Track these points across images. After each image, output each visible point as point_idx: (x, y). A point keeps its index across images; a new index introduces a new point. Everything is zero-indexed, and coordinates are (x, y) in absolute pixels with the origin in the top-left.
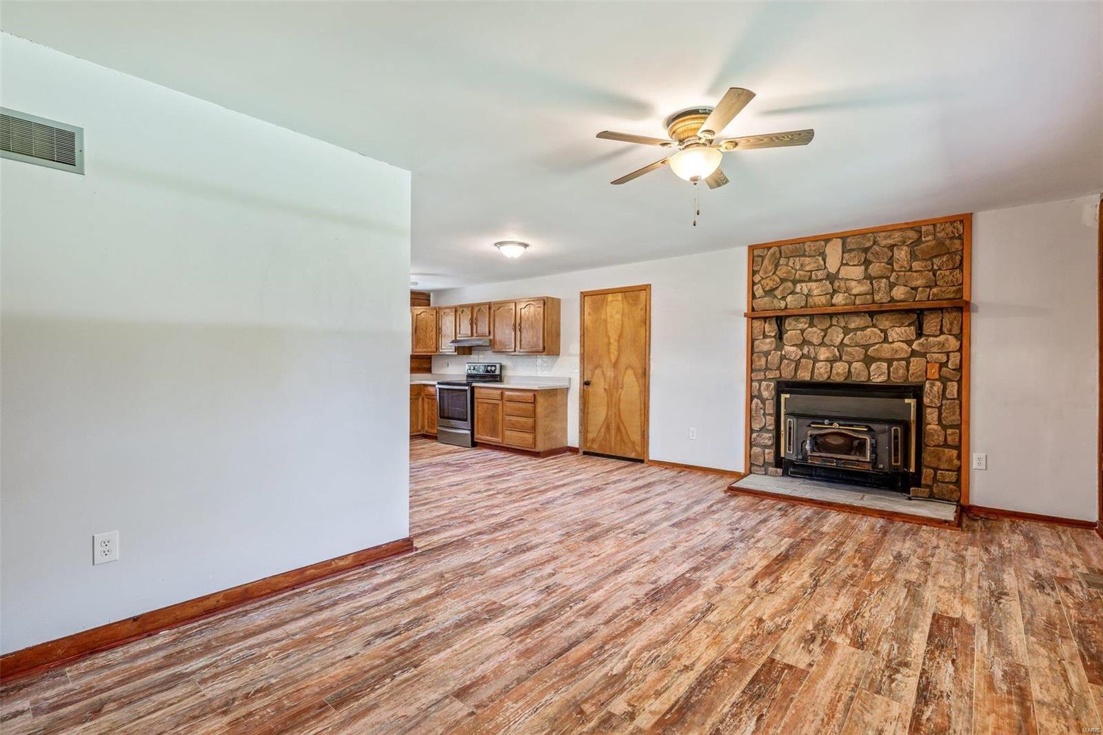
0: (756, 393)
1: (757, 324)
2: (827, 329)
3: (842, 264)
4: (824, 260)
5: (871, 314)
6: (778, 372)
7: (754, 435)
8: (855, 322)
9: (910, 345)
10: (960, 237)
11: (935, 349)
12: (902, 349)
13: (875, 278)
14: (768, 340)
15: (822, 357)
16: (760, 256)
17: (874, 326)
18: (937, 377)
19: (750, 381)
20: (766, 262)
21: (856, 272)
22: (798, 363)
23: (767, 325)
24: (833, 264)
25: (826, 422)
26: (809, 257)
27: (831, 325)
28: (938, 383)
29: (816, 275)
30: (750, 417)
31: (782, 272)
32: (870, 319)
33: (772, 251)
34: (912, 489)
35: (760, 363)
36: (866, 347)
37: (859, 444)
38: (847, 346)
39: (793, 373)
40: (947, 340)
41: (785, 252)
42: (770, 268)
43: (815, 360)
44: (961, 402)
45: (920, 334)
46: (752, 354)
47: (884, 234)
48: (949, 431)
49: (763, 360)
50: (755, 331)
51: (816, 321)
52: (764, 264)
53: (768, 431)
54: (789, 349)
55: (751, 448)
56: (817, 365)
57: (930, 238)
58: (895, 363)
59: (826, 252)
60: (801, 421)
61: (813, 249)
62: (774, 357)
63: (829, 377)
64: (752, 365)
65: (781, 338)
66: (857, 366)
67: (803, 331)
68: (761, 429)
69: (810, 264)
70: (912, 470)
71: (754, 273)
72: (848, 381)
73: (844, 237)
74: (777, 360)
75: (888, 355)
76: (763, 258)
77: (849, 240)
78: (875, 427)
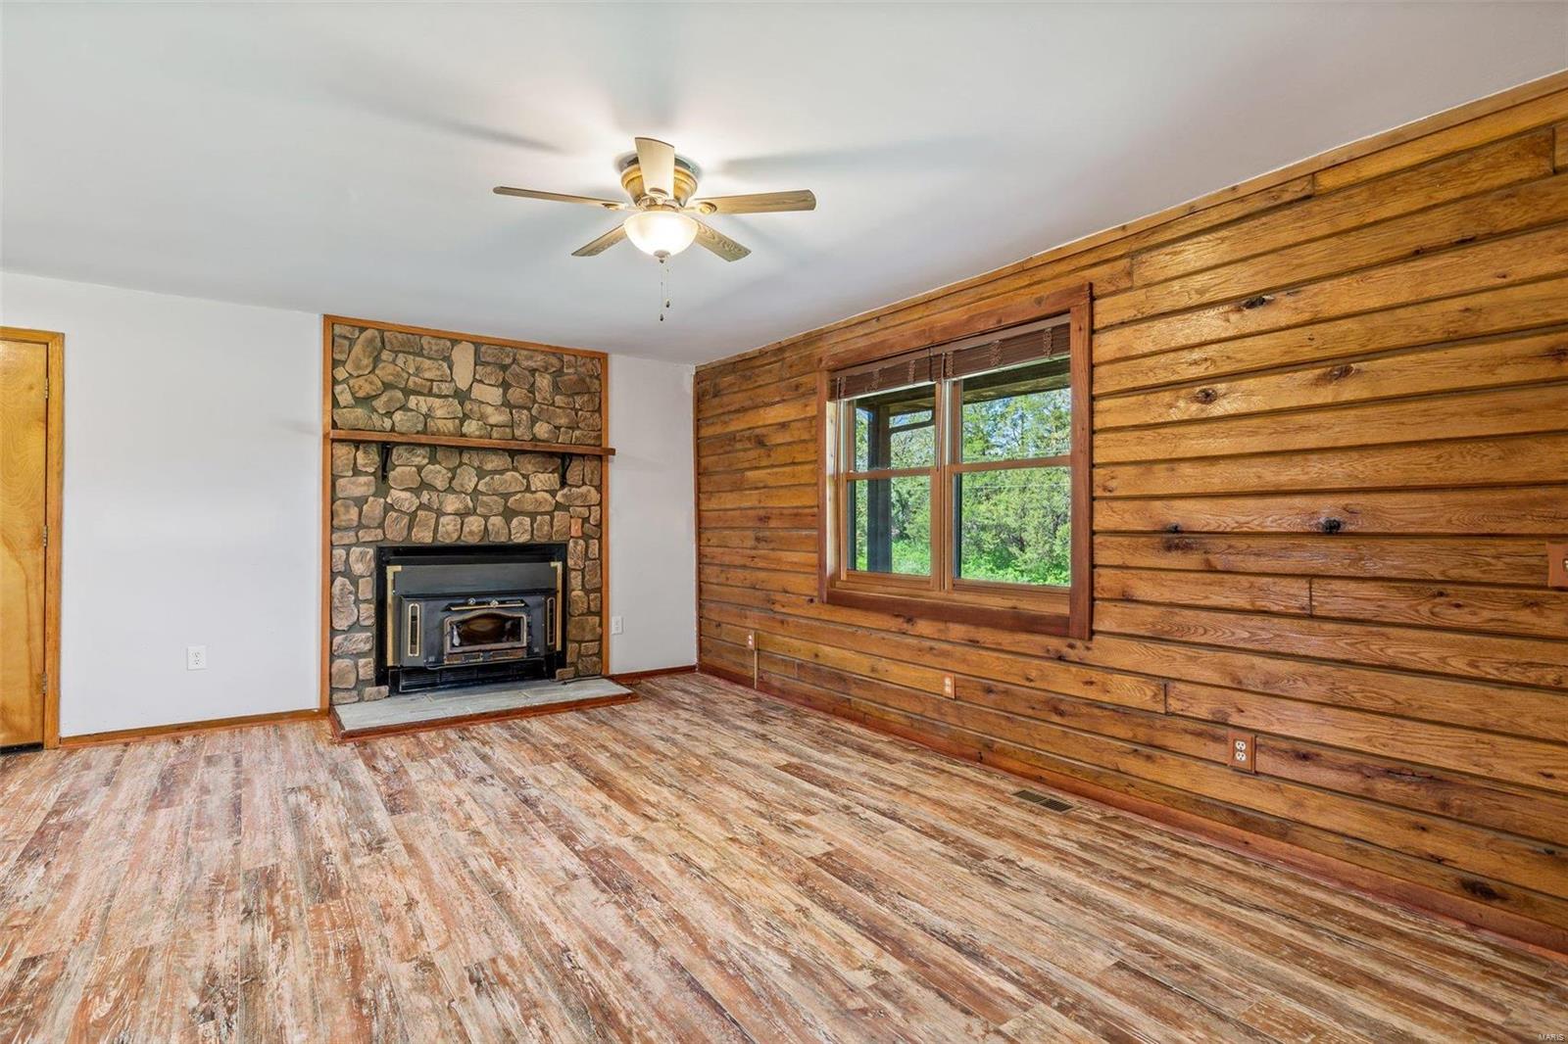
0: (341, 567)
1: (342, 451)
2: (456, 468)
3: (475, 380)
4: (451, 368)
5: (513, 453)
6: (380, 531)
7: (338, 639)
8: (493, 462)
9: (554, 497)
10: (597, 378)
11: (578, 503)
12: (546, 500)
13: (515, 407)
14: (362, 479)
15: (449, 509)
16: (345, 338)
17: (515, 469)
18: (580, 534)
19: (330, 546)
20: (357, 349)
21: (494, 395)
22: (413, 516)
23: (360, 454)
24: (463, 376)
25: (472, 601)
26: (430, 359)
27: (461, 464)
28: (581, 542)
29: (440, 388)
30: (330, 607)
31: (386, 372)
32: (510, 460)
33: (368, 333)
34: (558, 671)
35: (348, 517)
36: (506, 496)
37: (512, 625)
38: (482, 493)
39: (405, 533)
40: (589, 491)
41: (391, 344)
42: (365, 362)
43: (440, 513)
44: (601, 563)
45: (563, 483)
46: (333, 502)
47: (526, 353)
48: (592, 596)
49: (354, 511)
50: (338, 462)
51: (439, 455)
52: (353, 352)
53: (365, 628)
54: (397, 495)
55: (331, 662)
56: (443, 520)
57: (571, 371)
58: (539, 518)
59: (453, 357)
60: (432, 604)
61: (434, 348)
62: (373, 509)
63: (459, 537)
64: (332, 519)
65: (385, 478)
66: (496, 521)
67: (420, 469)
68: (350, 627)
69: (432, 370)
70: (559, 648)
71: (335, 363)
72: (485, 542)
73: (477, 344)
74: (378, 511)
75: (530, 508)
76: (352, 342)
77: (483, 349)
78: (529, 600)
